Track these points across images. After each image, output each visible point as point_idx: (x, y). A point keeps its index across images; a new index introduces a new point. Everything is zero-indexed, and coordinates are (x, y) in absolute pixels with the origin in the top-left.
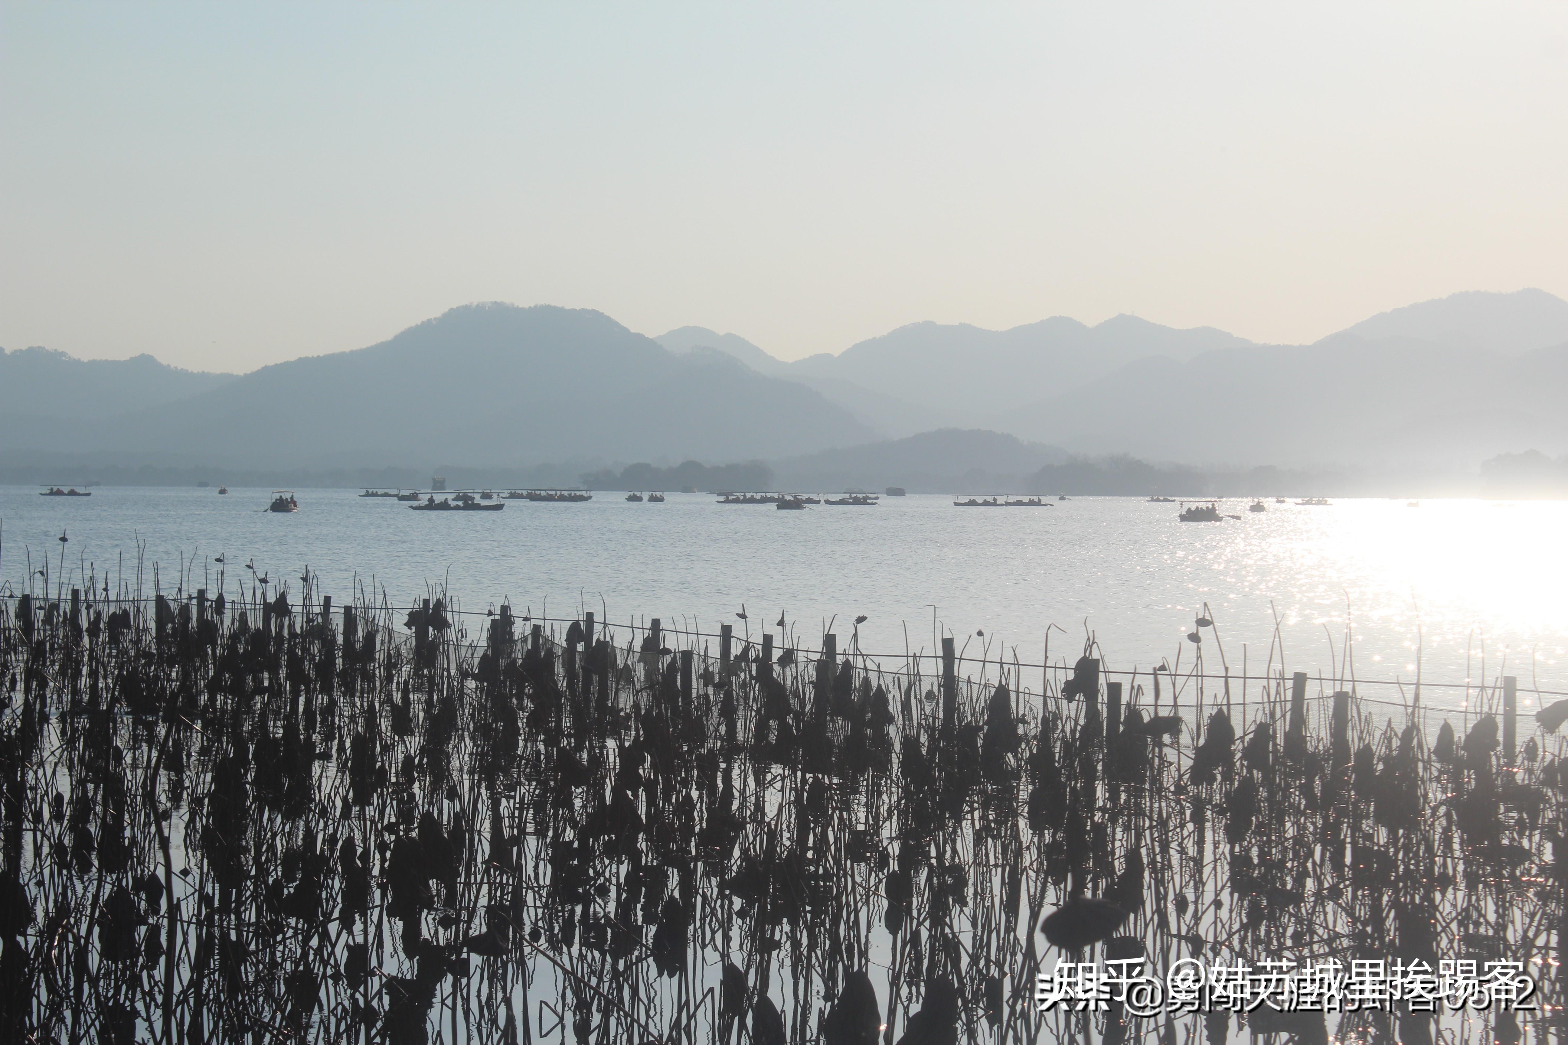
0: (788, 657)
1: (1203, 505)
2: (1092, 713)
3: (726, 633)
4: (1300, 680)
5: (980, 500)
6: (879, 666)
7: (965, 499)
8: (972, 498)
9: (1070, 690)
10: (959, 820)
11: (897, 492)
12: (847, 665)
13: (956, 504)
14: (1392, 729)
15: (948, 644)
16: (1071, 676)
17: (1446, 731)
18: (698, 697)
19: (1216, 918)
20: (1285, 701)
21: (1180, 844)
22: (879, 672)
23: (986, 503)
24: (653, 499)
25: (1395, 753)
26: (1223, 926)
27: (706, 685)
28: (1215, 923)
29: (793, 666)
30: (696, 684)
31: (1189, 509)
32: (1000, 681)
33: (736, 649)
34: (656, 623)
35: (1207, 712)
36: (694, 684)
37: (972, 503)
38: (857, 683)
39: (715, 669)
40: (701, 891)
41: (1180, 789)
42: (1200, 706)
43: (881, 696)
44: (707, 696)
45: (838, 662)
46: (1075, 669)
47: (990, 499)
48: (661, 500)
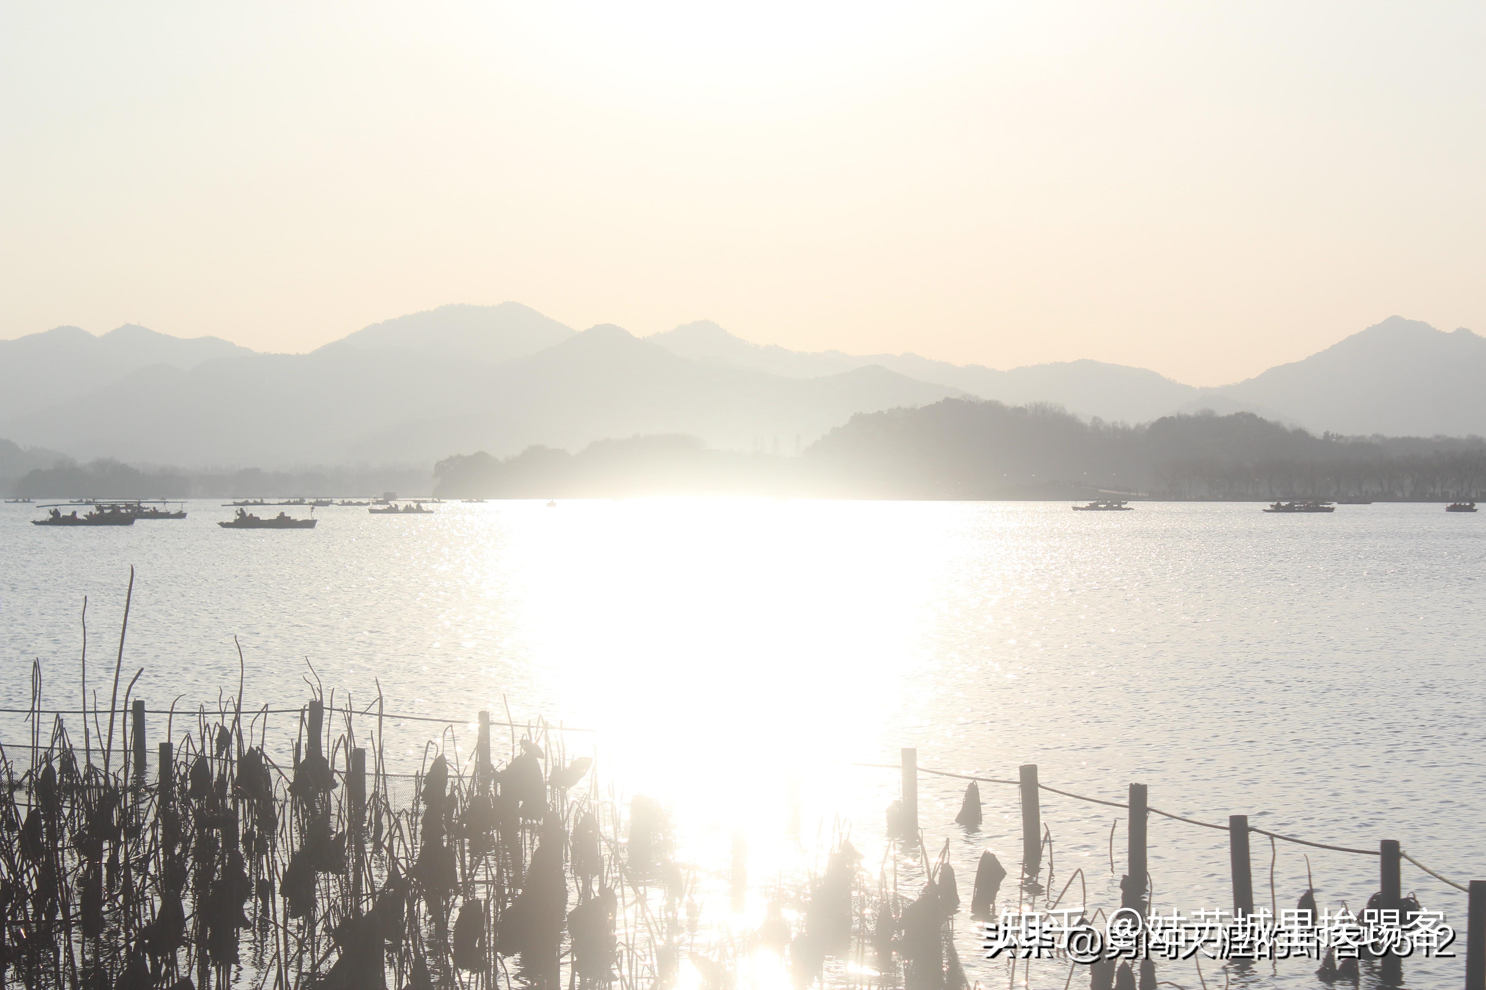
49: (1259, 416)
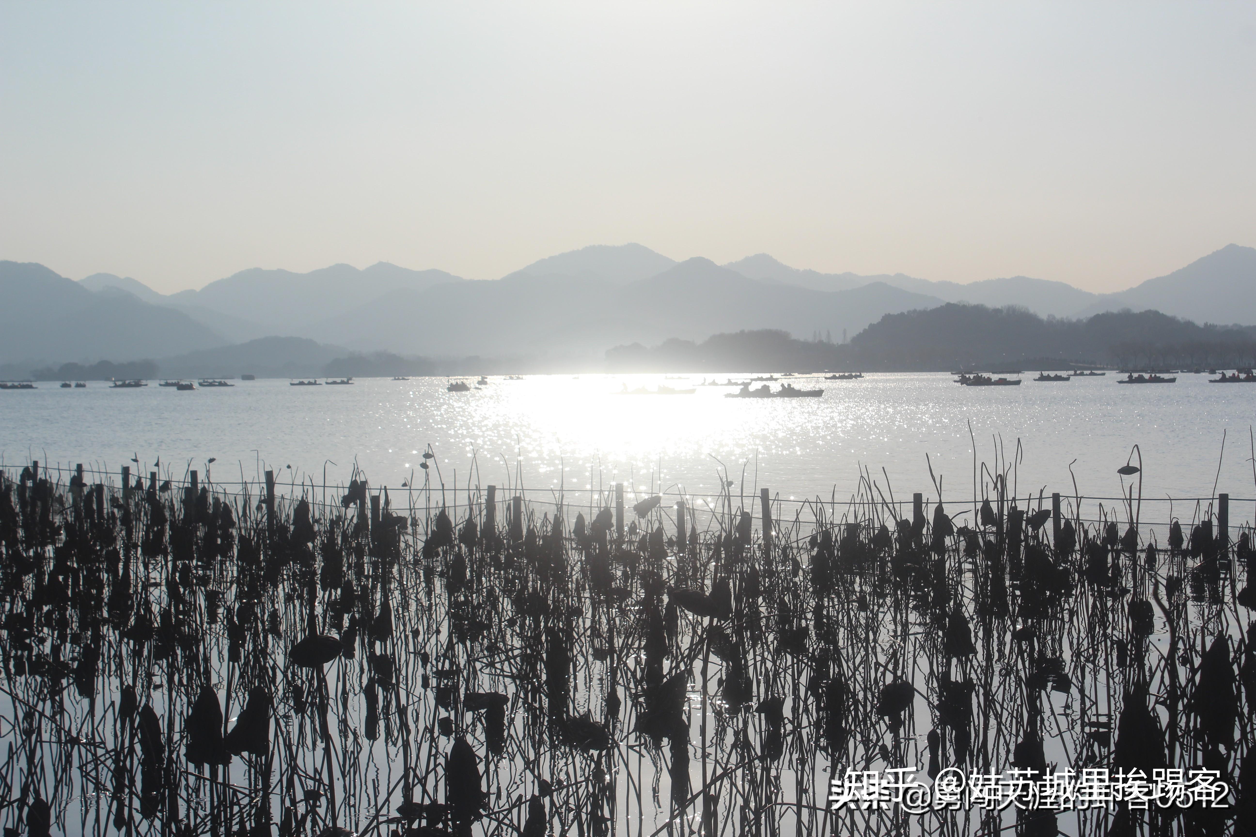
0: (166, 486)
1: (459, 382)
2: (362, 515)
3: (126, 472)
4: (492, 490)
5: (306, 381)
6: (225, 490)
7: (296, 381)
8: (301, 380)
9: (346, 502)
10: (276, 587)
11: (248, 377)
12: (204, 490)
13: (292, 384)
14: (547, 519)
15: (269, 475)
16: (346, 492)
17: (580, 518)
18: (108, 513)
19: (437, 641)
20: (481, 504)
21: (416, 597)
22: (225, 493)
23: (310, 384)
24: (78, 386)
25: (549, 534)
26: (442, 646)
27: (112, 506)
28: (437, 644)
29: (169, 491)
30: (106, 505)
31: (452, 384)
32: (303, 497)
33: (133, 483)
34: (80, 468)
35: (433, 513)
36: (105, 506)
37: (302, 383)
38: (211, 500)
39: (120, 495)
40: (107, 639)
41: (416, 562)
42: (428, 509)
43: (227, 510)
44: (113, 513)
45: (199, 488)
46: (350, 488)
47: (312, 381)
48: (84, 386)
49: (1161, 312)
